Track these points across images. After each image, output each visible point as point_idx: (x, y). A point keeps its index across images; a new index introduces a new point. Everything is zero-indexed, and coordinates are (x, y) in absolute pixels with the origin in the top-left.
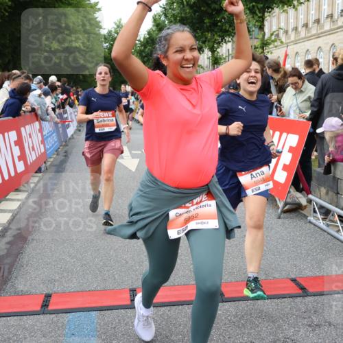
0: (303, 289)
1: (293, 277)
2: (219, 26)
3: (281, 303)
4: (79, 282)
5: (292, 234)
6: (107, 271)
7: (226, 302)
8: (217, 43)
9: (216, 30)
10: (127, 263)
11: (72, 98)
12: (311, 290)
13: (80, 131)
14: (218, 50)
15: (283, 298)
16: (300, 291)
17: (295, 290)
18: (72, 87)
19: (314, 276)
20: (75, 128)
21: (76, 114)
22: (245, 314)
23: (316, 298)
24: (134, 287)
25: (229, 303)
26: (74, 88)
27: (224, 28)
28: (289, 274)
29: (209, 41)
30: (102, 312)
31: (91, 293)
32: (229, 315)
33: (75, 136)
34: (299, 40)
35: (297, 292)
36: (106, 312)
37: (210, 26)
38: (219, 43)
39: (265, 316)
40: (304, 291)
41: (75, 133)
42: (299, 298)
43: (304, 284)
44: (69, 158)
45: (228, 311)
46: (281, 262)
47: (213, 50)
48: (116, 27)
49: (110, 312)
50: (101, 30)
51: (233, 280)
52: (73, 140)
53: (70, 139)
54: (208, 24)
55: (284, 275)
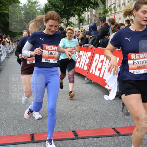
0: (118, 132)
1: (114, 127)
2: (83, 2)
3: (106, 139)
4: (5, 132)
5: (115, 107)
6: (20, 126)
7: (79, 139)
8: (81, 12)
9: (81, 4)
10: (30, 122)
11: (3, 40)
12: (121, 133)
13: (8, 58)
14: (82, 15)
15: (107, 137)
16: (116, 134)
17: (114, 133)
18: (4, 34)
19: (124, 126)
20: (5, 56)
21: (6, 49)
22: (88, 144)
23: (124, 137)
24: (33, 133)
25: (81, 139)
26: (5, 35)
27: (85, 3)
28: (111, 126)
29: (77, 11)
30: (16, 145)
31: (11, 136)
32: (80, 145)
33: (5, 61)
34: (121, 11)
35: (115, 134)
36: (18, 145)
37: (78, 2)
38: (82, 11)
39: (98, 145)
40: (118, 134)
41: (5, 59)
42: (115, 137)
43: (118, 130)
44: (1, 72)
45: (79, 143)
46: (108, 120)
47: (79, 15)
48: (28, 2)
49: (20, 145)
50: (20, 4)
51: (83, 129)
52: (4, 63)
53: (2, 62)
54: (76, 1)
55: (109, 126)
